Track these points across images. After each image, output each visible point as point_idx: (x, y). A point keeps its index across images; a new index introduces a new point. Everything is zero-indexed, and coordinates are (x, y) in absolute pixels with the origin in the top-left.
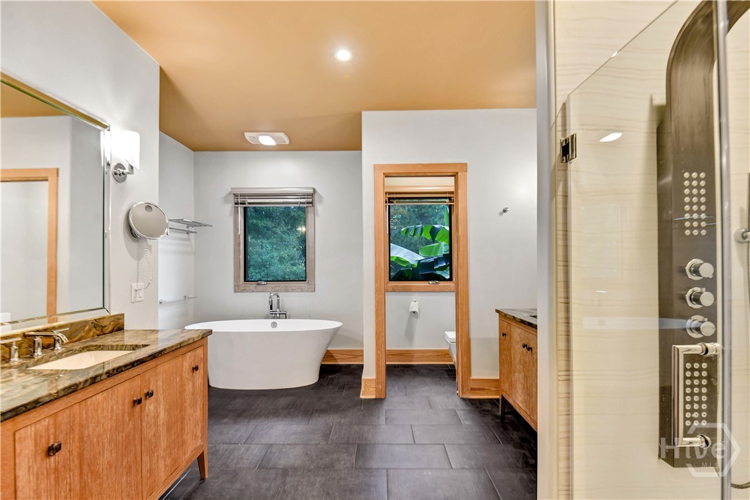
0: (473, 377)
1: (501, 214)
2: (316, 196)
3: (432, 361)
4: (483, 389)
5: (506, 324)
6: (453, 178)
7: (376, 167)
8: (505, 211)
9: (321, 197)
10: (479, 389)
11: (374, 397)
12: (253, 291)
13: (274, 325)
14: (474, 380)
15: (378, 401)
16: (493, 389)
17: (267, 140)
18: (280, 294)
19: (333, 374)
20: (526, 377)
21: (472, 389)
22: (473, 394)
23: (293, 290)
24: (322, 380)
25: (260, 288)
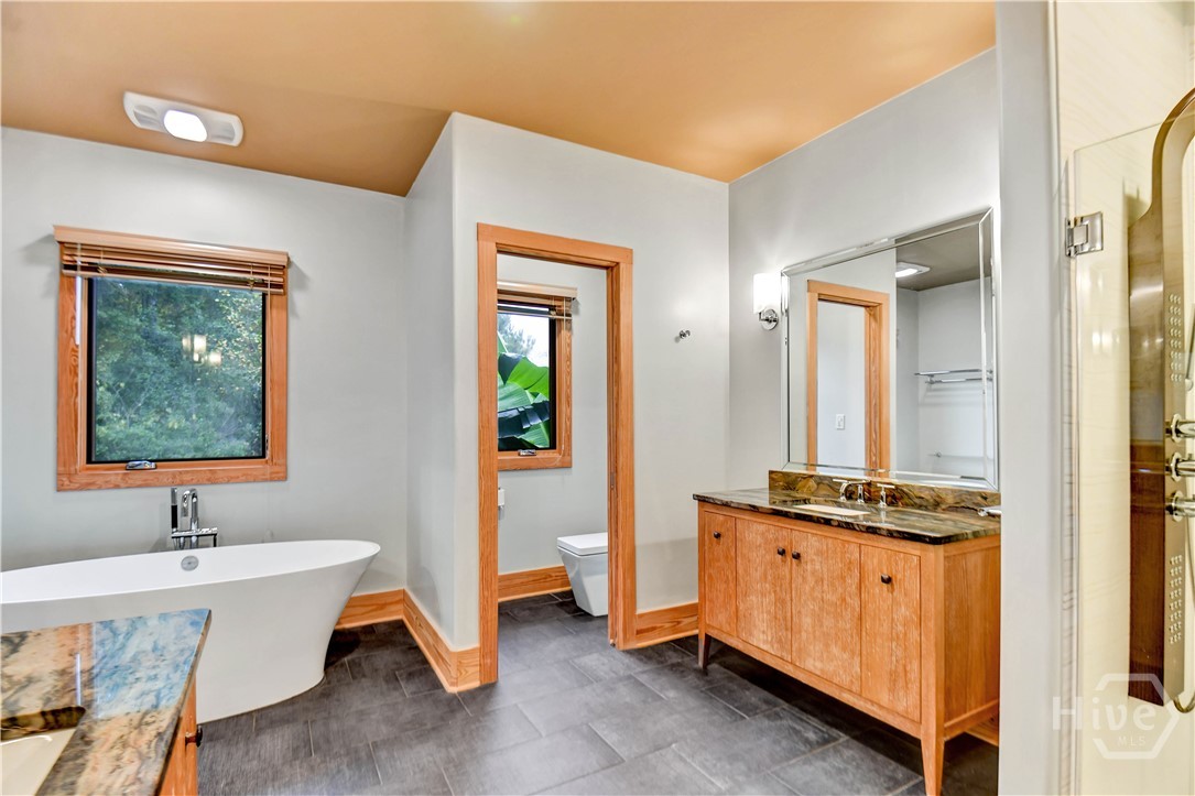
0: (640, 611)
1: (677, 340)
2: (290, 272)
3: (525, 592)
4: (654, 629)
5: (721, 518)
6: (605, 272)
7: (481, 231)
8: (683, 335)
9: (302, 277)
10: (647, 630)
11: (476, 684)
12: (117, 487)
13: (190, 564)
14: (641, 616)
15: (488, 689)
16: (667, 625)
17: (185, 126)
18: (200, 490)
19: (350, 651)
20: (780, 602)
21: (639, 632)
22: (639, 640)
23: (230, 480)
24: (331, 669)
25: (137, 477)
